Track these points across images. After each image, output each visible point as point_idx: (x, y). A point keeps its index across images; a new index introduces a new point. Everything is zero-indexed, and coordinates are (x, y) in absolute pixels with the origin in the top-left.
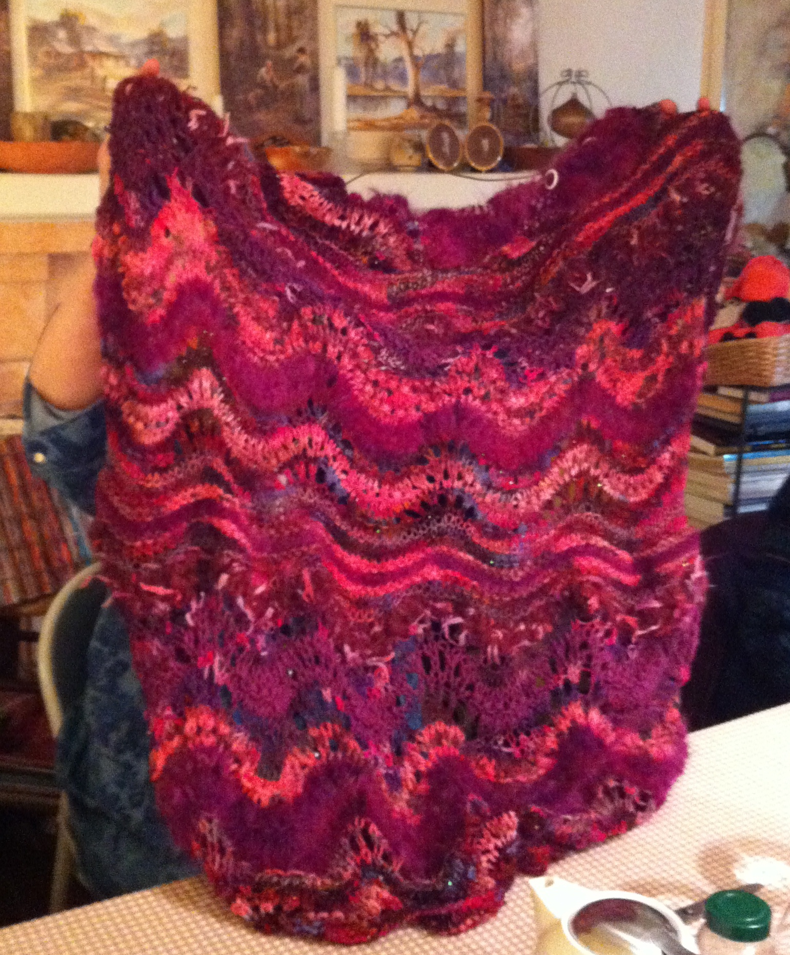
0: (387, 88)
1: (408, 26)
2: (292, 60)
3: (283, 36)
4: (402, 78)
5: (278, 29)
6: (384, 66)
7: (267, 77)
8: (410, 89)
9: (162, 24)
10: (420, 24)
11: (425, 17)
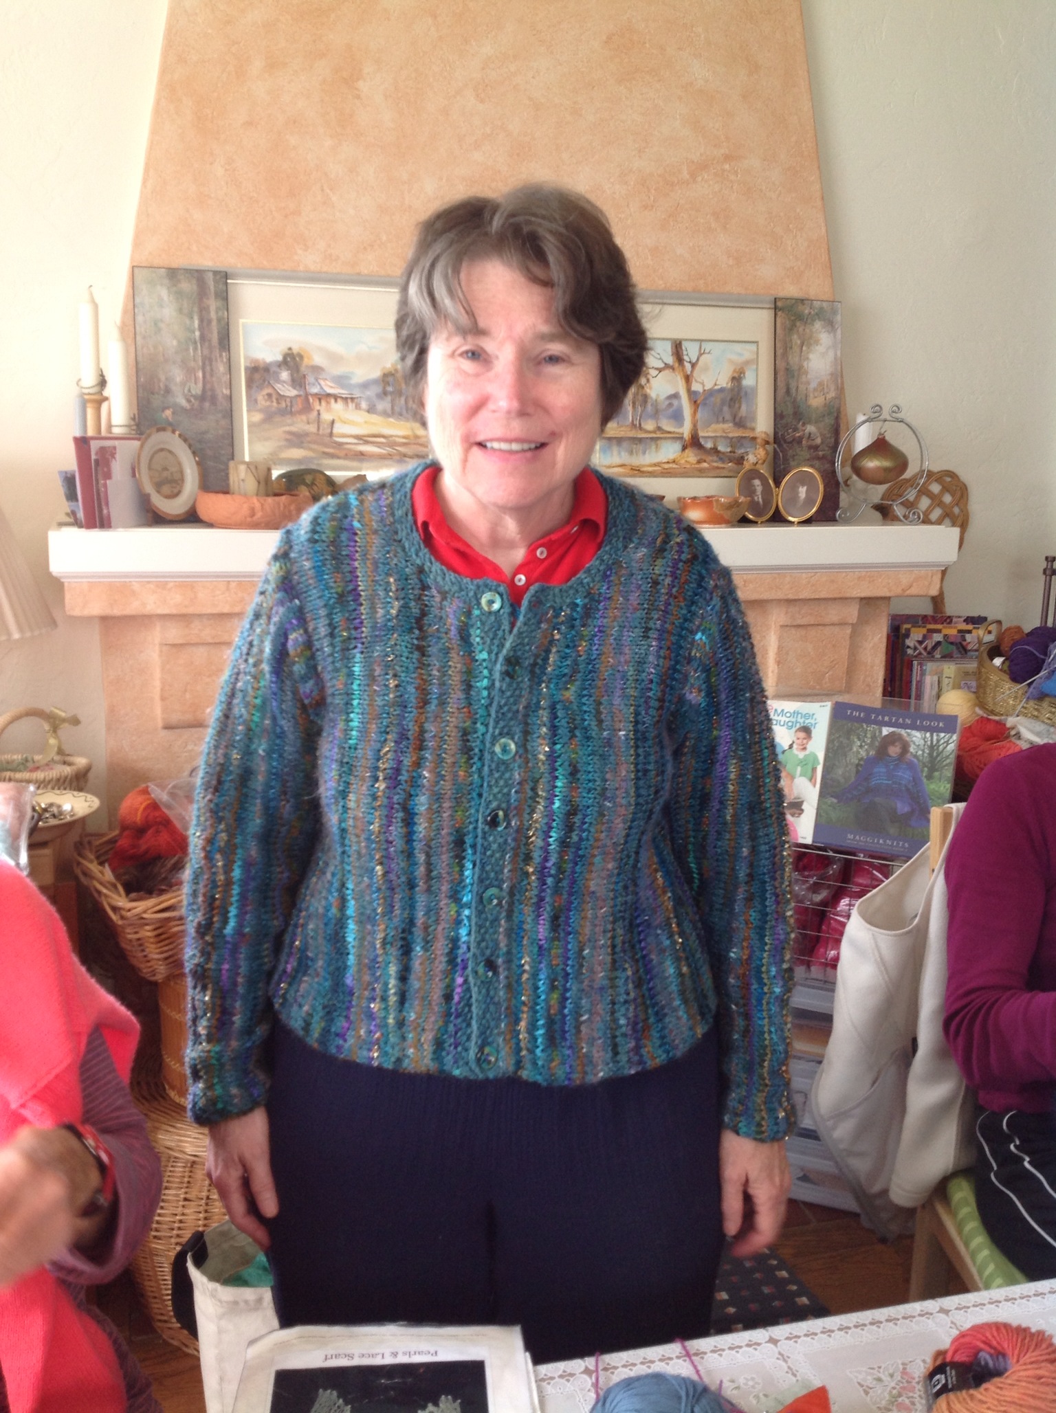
0: (659, 428)
1: (686, 358)
4: (677, 417)
6: (656, 404)
8: (686, 430)
10: (700, 355)
11: (707, 347)
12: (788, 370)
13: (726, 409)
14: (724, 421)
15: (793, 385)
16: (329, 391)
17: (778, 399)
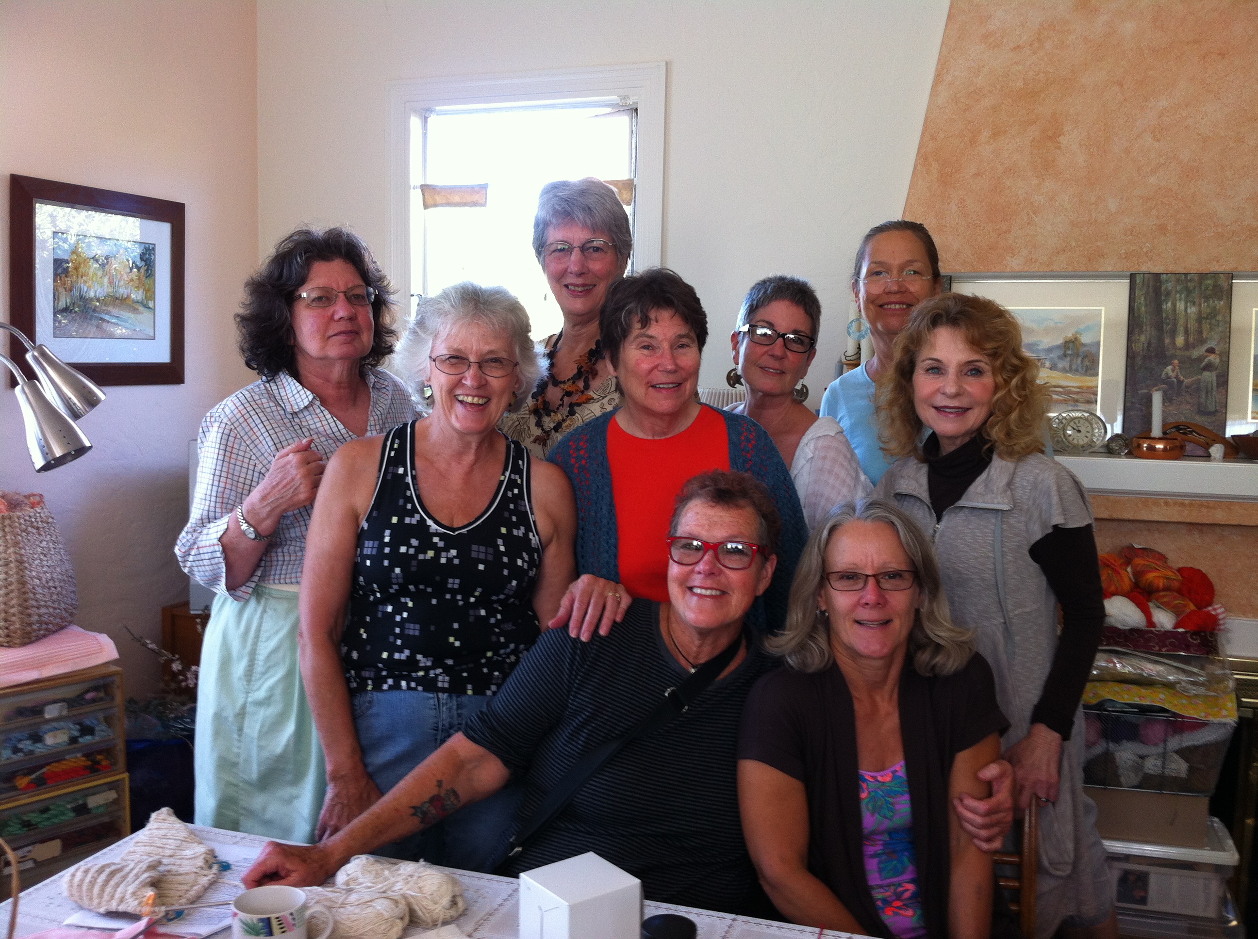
2: (1200, 359)
3: (1191, 339)
5: (1187, 332)
7: (1171, 374)
9: (1077, 332)
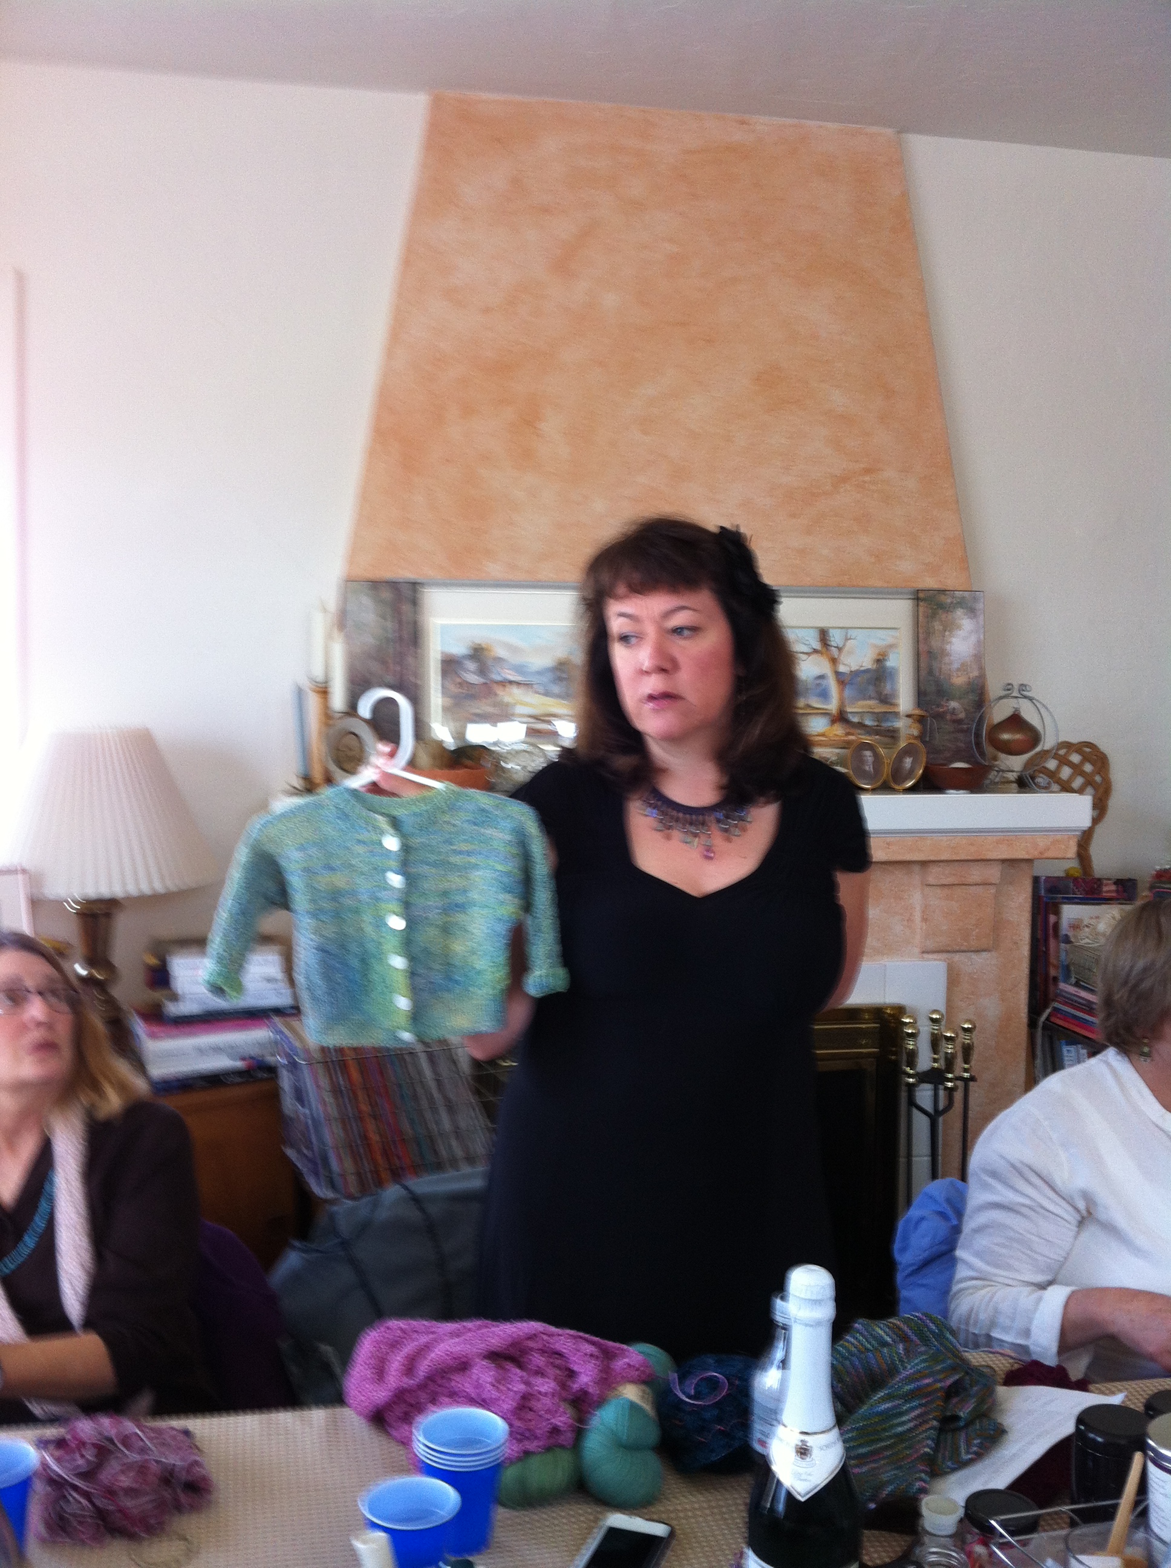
0: (809, 705)
1: (832, 643)
4: (824, 695)
10: (847, 639)
11: (851, 633)
12: (931, 654)
13: (871, 688)
14: (870, 698)
15: (935, 665)
16: (512, 678)
17: (921, 678)
